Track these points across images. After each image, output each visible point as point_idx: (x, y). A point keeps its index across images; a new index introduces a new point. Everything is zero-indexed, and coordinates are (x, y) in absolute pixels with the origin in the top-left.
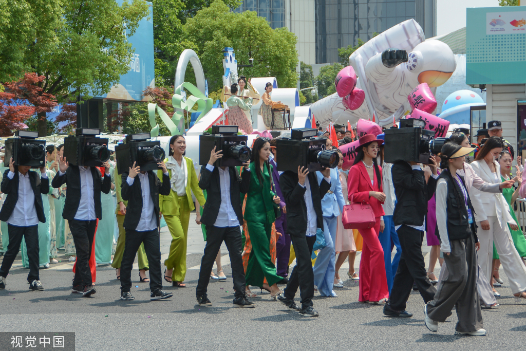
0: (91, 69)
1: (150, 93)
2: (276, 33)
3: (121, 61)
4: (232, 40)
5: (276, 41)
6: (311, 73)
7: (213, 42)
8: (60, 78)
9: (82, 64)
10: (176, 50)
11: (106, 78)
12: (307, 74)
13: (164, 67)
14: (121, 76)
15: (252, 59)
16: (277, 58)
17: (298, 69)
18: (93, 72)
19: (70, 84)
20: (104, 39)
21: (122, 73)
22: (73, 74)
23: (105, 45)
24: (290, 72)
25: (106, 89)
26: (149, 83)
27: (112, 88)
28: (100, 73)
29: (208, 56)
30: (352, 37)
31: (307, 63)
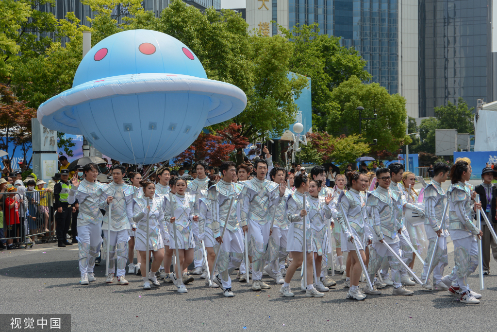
0: (271, 120)
1: (309, 137)
2: (392, 97)
3: (290, 116)
4: (363, 102)
5: (392, 102)
6: (415, 123)
7: (350, 103)
8: (251, 127)
9: (266, 117)
10: (326, 109)
11: (280, 126)
12: (412, 124)
13: (318, 120)
14: (290, 125)
15: (376, 114)
16: (392, 113)
17: (407, 121)
18: (272, 122)
19: (257, 131)
20: (279, 101)
21: (291, 123)
22: (259, 124)
23: (280, 105)
24: (401, 123)
25: (280, 134)
26: (308, 130)
27: (285, 133)
28: (277, 123)
29: (347, 112)
30: (443, 100)
31: (413, 117)
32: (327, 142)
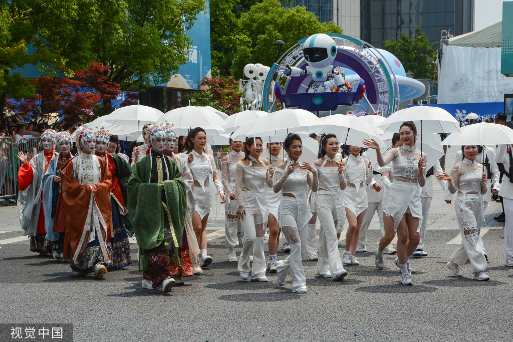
0: (152, 59)
1: (207, 83)
2: (324, 28)
3: (180, 52)
4: (282, 34)
7: (266, 36)
8: (124, 68)
9: (146, 54)
10: (231, 43)
11: (166, 68)
13: (220, 59)
14: (180, 67)
18: (154, 62)
19: (133, 73)
20: (164, 31)
21: (181, 64)
22: (136, 64)
23: (166, 37)
25: (166, 79)
26: (206, 73)
27: (173, 77)
28: (161, 63)
29: (261, 48)
30: (394, 31)
32: (233, 91)
